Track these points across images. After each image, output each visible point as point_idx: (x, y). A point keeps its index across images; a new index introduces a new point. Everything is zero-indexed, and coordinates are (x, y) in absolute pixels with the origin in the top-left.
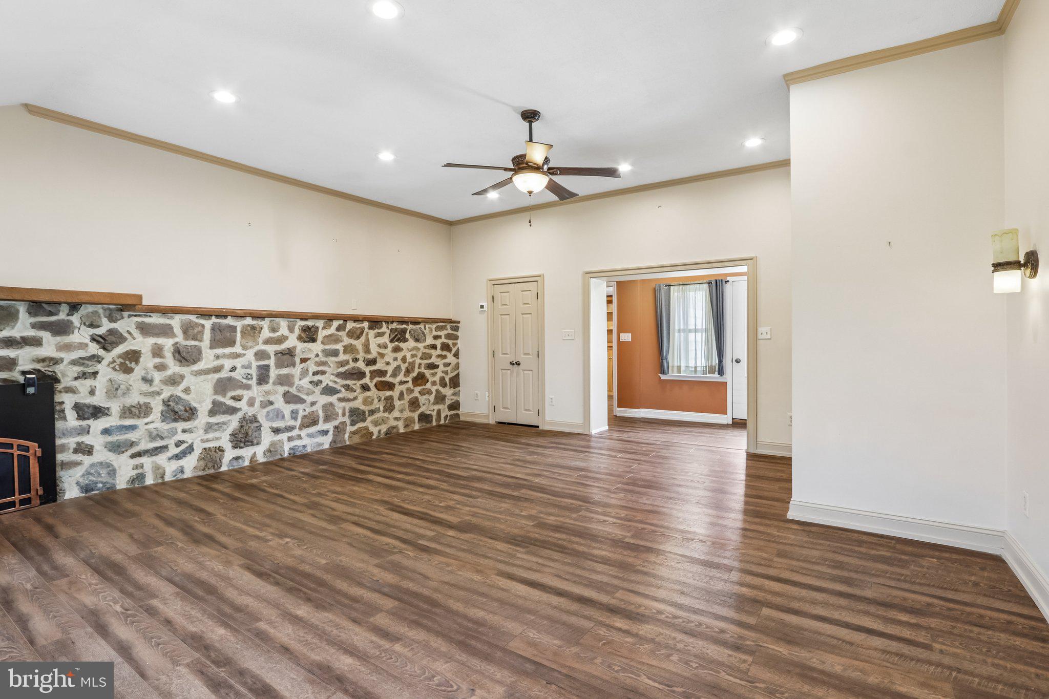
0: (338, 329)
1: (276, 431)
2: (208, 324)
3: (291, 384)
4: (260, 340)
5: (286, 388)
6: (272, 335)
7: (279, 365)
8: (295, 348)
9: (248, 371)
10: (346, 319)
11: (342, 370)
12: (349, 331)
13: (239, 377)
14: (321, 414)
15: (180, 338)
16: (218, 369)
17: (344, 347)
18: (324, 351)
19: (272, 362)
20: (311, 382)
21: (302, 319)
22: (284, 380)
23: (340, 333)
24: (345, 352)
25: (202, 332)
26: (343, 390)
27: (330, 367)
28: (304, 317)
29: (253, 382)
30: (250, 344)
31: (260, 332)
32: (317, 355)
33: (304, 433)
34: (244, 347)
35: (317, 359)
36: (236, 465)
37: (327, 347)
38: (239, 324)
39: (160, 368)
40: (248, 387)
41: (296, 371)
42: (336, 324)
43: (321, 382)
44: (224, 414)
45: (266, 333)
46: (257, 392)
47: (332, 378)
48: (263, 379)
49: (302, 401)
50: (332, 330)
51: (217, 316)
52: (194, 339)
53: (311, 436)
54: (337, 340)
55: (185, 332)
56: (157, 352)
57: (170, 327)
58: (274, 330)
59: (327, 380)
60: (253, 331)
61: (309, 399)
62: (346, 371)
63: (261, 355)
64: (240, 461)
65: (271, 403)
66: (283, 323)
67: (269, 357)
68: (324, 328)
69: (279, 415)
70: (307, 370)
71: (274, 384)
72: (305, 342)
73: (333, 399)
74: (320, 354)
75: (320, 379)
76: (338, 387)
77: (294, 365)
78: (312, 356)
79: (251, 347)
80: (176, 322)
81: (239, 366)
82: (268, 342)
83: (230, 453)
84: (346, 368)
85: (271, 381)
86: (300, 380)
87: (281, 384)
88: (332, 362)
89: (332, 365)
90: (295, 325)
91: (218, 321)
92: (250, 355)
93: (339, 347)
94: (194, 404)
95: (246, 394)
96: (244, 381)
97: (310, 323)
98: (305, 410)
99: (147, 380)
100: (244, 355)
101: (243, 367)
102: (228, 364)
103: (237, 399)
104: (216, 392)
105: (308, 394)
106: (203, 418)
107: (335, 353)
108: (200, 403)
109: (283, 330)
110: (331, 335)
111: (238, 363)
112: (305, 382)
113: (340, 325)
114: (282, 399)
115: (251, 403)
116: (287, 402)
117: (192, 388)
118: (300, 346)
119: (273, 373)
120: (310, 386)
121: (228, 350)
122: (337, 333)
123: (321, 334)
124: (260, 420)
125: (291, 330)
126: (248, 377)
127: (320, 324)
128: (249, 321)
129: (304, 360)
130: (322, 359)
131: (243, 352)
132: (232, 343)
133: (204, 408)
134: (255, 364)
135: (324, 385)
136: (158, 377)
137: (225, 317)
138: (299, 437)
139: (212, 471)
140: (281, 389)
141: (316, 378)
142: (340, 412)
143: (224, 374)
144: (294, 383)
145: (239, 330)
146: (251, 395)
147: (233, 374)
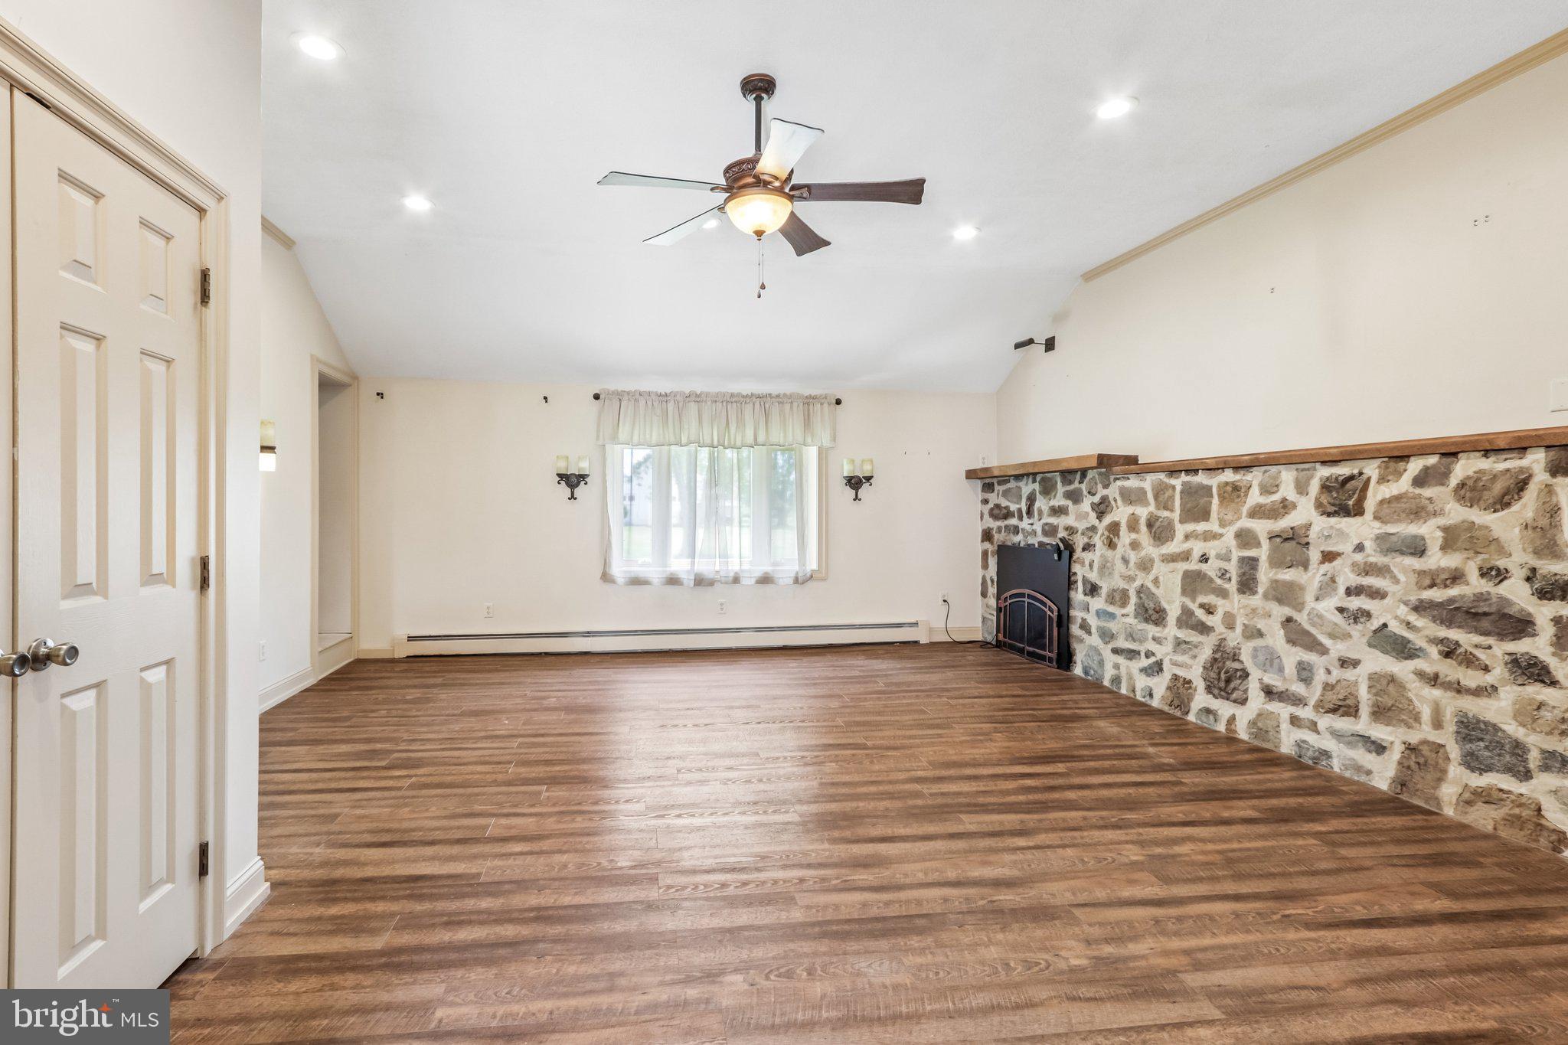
0: (1419, 481)
1: (1269, 692)
2: (1178, 482)
3: (1299, 607)
4: (1245, 510)
5: (1287, 611)
6: (1266, 500)
7: (1276, 562)
8: (1308, 526)
9: (1224, 565)
10: (1450, 451)
11: (1437, 595)
12: (1462, 485)
13: (1212, 574)
14: (1364, 694)
15: (1152, 508)
16: (1186, 556)
17: (1446, 529)
18: (1381, 538)
19: (1263, 553)
20: (1341, 610)
21: (1324, 463)
22: (1285, 594)
23: (1427, 492)
24: (1447, 546)
25: (1172, 498)
26: (1434, 651)
27: (1397, 581)
28: (1330, 459)
29: (1232, 587)
30: (1229, 517)
31: (1246, 495)
32: (1360, 548)
33: (1325, 722)
34: (1223, 524)
35: (1359, 557)
36: (1208, 722)
37: (1391, 529)
38: (1214, 481)
39: (1135, 545)
40: (1223, 594)
41: (1311, 578)
42: (1415, 466)
43: (1368, 615)
44: (1192, 629)
45: (1255, 497)
46: (1236, 603)
47: (1403, 611)
48: (1247, 585)
49: (1324, 651)
50: (1403, 485)
51: (1187, 472)
52: (1166, 508)
53: (1337, 735)
54: (1418, 512)
55: (1156, 497)
56: (1133, 526)
57: (1143, 491)
58: (1266, 490)
59: (1390, 613)
60: (1234, 492)
61: (1337, 649)
62: (1451, 600)
63: (1245, 538)
64: (1211, 717)
65: (1260, 634)
66: (1287, 476)
67: (1258, 545)
68: (1382, 480)
69: (1272, 661)
70: (1333, 580)
71: (1266, 596)
72: (1329, 515)
73: (1402, 669)
74: (1368, 544)
75: (1366, 607)
76: (1418, 641)
77: (1305, 565)
78: (1346, 547)
79: (1231, 523)
80: (1148, 483)
81: (1212, 554)
82: (1257, 513)
83: (1201, 699)
84: (1454, 592)
85: (1261, 590)
86: (1317, 599)
87: (1280, 601)
88: (1404, 570)
89: (1402, 578)
90: (1312, 477)
91: (1189, 478)
92: (1229, 539)
93: (1429, 530)
94: (1165, 605)
95: (1222, 605)
96: (1219, 581)
97: (1343, 470)
98: (1329, 672)
99: (1126, 561)
100: (1221, 535)
101: (1219, 557)
102: (1198, 548)
103: (1209, 610)
104: (1184, 592)
105: (1332, 636)
106: (1171, 630)
107: (1417, 549)
108: (1168, 602)
109: (1287, 490)
110: (1398, 498)
111: (1213, 548)
112: (1327, 607)
113: (1426, 469)
114: (1282, 632)
115: (1229, 622)
116: (1291, 641)
117: (1161, 579)
118: (1320, 524)
119: (1265, 575)
120: (1338, 618)
121: (1201, 527)
122: (1418, 491)
123: (1376, 494)
124: (1243, 658)
125: (1301, 488)
126: (1223, 574)
127: (1371, 469)
128: (1229, 476)
129: (1328, 557)
130: (1372, 559)
131: (1221, 531)
132: (1205, 516)
133: (1173, 612)
134: (1236, 554)
135: (1375, 624)
136: (1133, 557)
137: (1196, 471)
138: (1313, 727)
139: (1178, 713)
140: (1281, 612)
141: (1355, 603)
142: (1426, 713)
143: (1193, 565)
144: (1303, 604)
145: (1215, 491)
146: (1228, 609)
147: (1204, 567)
